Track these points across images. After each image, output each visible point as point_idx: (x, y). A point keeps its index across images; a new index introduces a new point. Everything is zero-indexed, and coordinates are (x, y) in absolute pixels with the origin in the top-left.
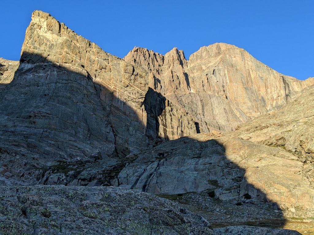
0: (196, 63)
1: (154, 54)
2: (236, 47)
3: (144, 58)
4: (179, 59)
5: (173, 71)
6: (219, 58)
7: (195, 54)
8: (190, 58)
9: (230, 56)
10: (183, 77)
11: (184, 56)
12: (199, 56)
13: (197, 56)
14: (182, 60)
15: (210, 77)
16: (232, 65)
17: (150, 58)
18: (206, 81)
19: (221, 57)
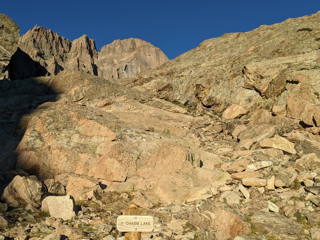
0: (108, 56)
1: (60, 38)
2: (152, 45)
3: (45, 40)
4: (89, 48)
5: (79, 59)
6: (132, 55)
7: (108, 46)
8: (102, 50)
9: (145, 53)
10: (90, 68)
11: (95, 46)
12: (112, 49)
13: (109, 49)
14: (92, 49)
15: (121, 73)
16: (146, 63)
17: (54, 41)
18: (117, 76)
19: (135, 54)
